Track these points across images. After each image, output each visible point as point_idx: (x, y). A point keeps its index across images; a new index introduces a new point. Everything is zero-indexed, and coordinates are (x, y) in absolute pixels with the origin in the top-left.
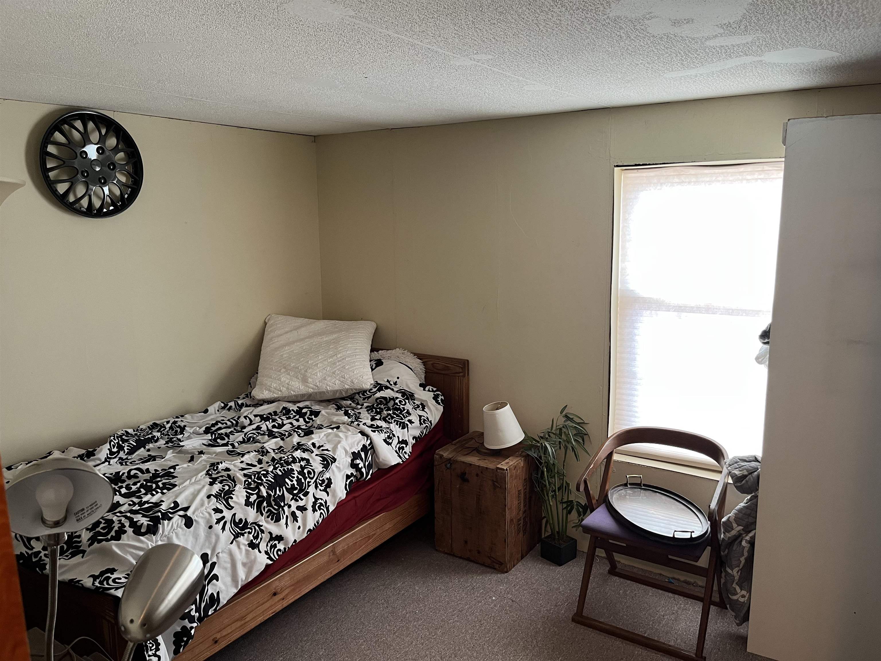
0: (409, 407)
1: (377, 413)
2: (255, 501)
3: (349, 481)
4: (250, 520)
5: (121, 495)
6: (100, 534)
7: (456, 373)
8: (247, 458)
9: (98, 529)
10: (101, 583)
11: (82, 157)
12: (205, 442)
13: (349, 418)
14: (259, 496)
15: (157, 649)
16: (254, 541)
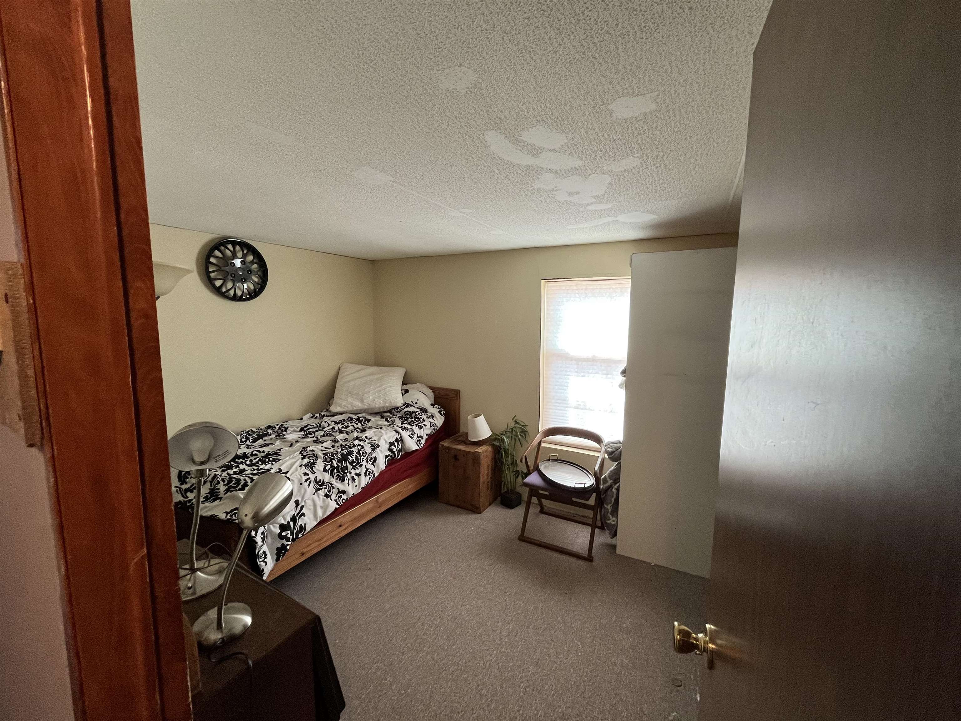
0: (424, 417)
1: (405, 420)
2: (329, 469)
3: (387, 459)
4: (326, 481)
5: (246, 465)
6: (231, 487)
7: (452, 397)
8: (325, 445)
9: (231, 484)
10: (231, 516)
11: (231, 265)
12: (300, 436)
13: (388, 422)
14: (332, 466)
15: (265, 558)
16: (328, 493)
